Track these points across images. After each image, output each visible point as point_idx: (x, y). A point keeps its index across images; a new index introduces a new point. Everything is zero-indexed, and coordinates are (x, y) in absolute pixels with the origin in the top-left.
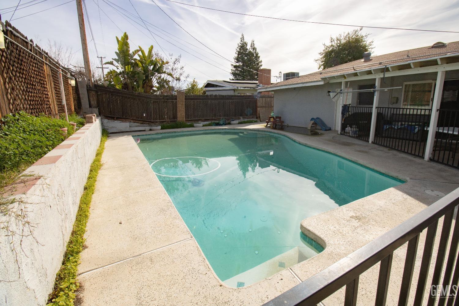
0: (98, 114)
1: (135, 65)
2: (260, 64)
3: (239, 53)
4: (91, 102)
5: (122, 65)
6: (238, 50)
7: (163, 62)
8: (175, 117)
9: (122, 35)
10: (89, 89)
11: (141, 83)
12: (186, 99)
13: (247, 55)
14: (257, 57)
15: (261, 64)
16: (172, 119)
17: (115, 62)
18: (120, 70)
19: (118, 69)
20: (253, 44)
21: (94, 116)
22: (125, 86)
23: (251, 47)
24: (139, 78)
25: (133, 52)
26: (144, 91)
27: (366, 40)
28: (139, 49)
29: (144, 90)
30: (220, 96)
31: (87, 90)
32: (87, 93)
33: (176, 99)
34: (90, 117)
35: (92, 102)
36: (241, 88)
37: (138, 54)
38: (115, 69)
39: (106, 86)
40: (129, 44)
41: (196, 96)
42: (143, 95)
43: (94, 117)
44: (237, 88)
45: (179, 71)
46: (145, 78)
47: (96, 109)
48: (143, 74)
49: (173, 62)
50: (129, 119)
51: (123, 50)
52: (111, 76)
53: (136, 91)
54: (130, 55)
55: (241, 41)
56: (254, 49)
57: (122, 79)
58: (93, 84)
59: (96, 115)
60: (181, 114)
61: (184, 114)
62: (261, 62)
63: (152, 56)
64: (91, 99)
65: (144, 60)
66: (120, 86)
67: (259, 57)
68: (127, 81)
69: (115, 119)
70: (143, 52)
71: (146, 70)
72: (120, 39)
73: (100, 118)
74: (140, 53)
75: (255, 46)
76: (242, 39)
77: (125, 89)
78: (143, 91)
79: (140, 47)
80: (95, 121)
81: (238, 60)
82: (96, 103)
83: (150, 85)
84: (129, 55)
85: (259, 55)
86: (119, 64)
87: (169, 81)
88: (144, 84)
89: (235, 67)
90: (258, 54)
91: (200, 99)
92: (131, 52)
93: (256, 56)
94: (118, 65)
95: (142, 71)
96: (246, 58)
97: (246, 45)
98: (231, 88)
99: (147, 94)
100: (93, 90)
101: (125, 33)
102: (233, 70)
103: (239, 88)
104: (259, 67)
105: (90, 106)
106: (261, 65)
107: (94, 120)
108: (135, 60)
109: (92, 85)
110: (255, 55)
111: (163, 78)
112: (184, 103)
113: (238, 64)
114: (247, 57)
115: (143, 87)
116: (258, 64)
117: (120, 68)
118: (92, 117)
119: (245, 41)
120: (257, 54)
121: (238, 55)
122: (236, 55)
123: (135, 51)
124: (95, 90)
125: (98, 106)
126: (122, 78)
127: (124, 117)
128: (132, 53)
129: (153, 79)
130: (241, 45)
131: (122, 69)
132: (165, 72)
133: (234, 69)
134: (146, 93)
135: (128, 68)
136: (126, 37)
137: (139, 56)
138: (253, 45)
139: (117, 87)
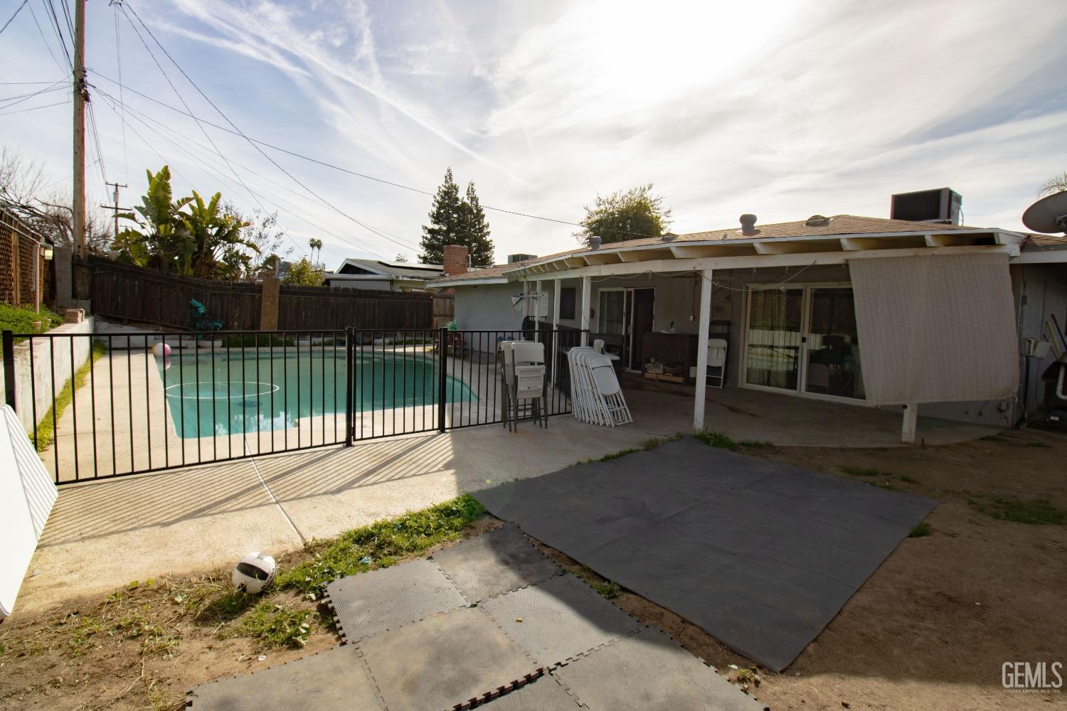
0: (89, 310)
1: (180, 225)
2: (485, 231)
3: (441, 205)
4: (77, 288)
5: (153, 222)
6: (439, 198)
7: (239, 222)
8: (256, 323)
9: (160, 169)
10: (76, 263)
11: (189, 257)
12: (281, 292)
13: (458, 210)
14: (479, 216)
15: (488, 230)
16: (248, 329)
17: (139, 216)
18: (148, 231)
19: (143, 228)
20: (472, 189)
21: (81, 312)
22: (155, 261)
23: (468, 194)
24: (184, 247)
25: (178, 202)
26: (195, 274)
27: (660, 206)
28: (192, 196)
29: (194, 271)
30: (354, 290)
31: (73, 265)
32: (70, 270)
33: (261, 291)
34: (74, 313)
35: (79, 289)
36: (405, 279)
37: (190, 204)
38: (138, 228)
39: (114, 260)
40: (169, 187)
41: (304, 288)
42: (191, 280)
43: (80, 314)
44: (397, 277)
45: (272, 240)
46: (196, 250)
47: (85, 301)
48: (194, 242)
49: (261, 223)
50: (155, 324)
51: (157, 197)
52: (127, 240)
53: (177, 271)
54: (173, 205)
55: (446, 182)
56: (474, 199)
57: (149, 248)
58: (87, 256)
59: (84, 311)
60: (269, 321)
61: (275, 320)
62: (488, 226)
63: (218, 211)
64: (79, 282)
65: (201, 216)
66: (145, 261)
67: (483, 216)
68: (159, 252)
69: (125, 322)
70: (199, 201)
71: (200, 236)
72: (154, 175)
73: (92, 317)
74: (194, 203)
75: (477, 194)
76: (449, 177)
77: (153, 267)
78: (191, 272)
79: (194, 193)
80: (82, 320)
81: (437, 218)
82: (87, 290)
83: (207, 262)
84: (168, 206)
85: (483, 213)
86: (146, 218)
87: (249, 258)
88: (194, 261)
89: (431, 231)
90: (481, 210)
91: (313, 295)
92: (174, 201)
93: (476, 213)
94: (145, 221)
95: (191, 237)
96: (455, 216)
97: (457, 191)
98: (384, 277)
99: (199, 279)
100: (84, 266)
101: (166, 167)
102: (426, 238)
103: (401, 279)
104: (484, 236)
105: (74, 295)
106: (488, 233)
107: (79, 319)
108: (182, 214)
109: (85, 256)
110: (475, 211)
111: (237, 252)
112: (277, 300)
113: (436, 227)
114: (458, 214)
115: (192, 266)
116: (481, 230)
117: (148, 227)
118: (77, 313)
119: (454, 183)
120: (479, 211)
121: (439, 208)
122: (435, 210)
123: (183, 200)
124: (90, 265)
125: (91, 296)
126: (151, 246)
127: (145, 320)
128: (176, 203)
129: (215, 252)
130: (445, 189)
131: (153, 229)
132: (241, 241)
133: (429, 236)
134: (198, 277)
135: (165, 228)
136: (166, 174)
137: (192, 208)
138: (471, 191)
139: (138, 263)
